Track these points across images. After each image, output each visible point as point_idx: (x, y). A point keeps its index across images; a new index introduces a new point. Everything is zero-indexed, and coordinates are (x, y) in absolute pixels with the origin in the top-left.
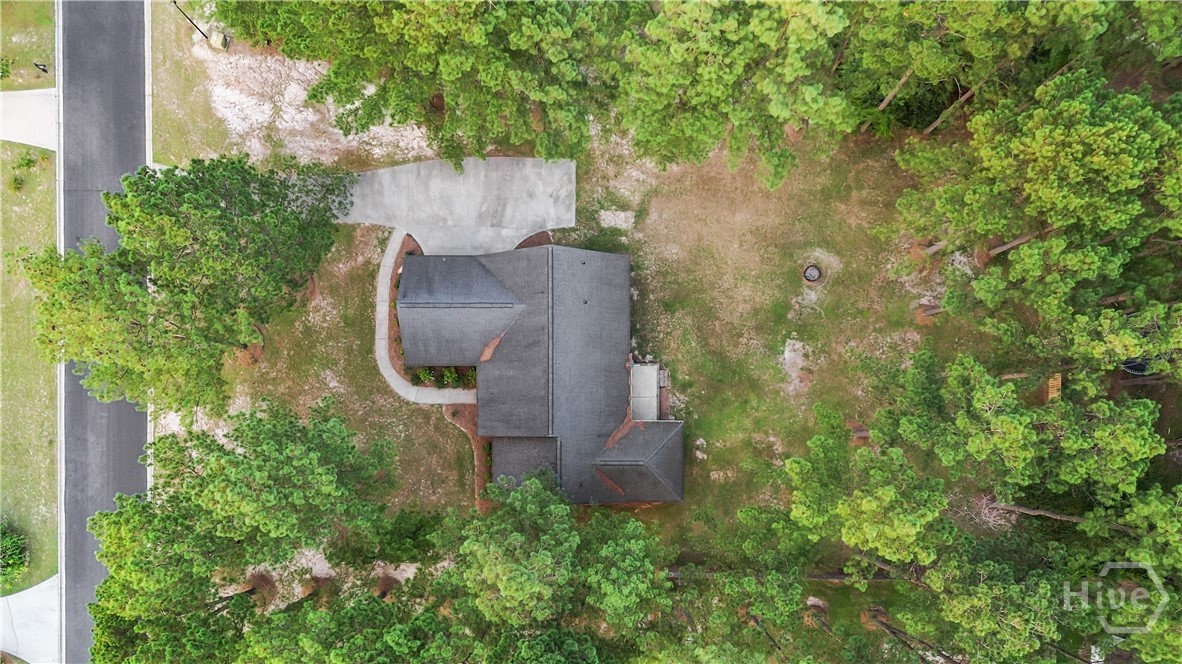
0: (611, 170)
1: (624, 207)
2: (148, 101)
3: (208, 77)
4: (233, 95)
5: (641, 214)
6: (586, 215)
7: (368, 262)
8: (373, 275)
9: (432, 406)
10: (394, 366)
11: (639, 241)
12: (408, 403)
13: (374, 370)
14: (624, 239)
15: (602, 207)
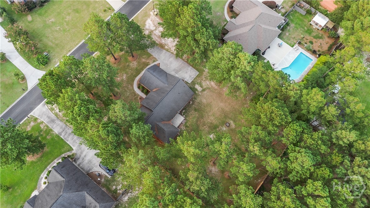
0: (204, 79)
1: (201, 87)
2: (137, 14)
3: (149, 17)
4: (151, 22)
5: (203, 90)
6: (193, 83)
7: (149, 62)
8: (148, 65)
9: (138, 94)
10: (137, 82)
11: (199, 94)
12: (134, 90)
13: (133, 80)
14: (197, 92)
15: (197, 84)
